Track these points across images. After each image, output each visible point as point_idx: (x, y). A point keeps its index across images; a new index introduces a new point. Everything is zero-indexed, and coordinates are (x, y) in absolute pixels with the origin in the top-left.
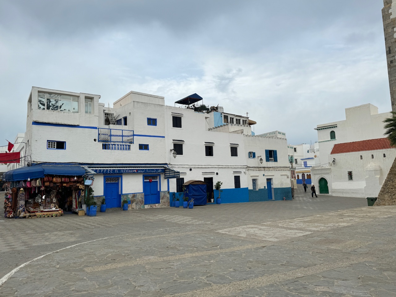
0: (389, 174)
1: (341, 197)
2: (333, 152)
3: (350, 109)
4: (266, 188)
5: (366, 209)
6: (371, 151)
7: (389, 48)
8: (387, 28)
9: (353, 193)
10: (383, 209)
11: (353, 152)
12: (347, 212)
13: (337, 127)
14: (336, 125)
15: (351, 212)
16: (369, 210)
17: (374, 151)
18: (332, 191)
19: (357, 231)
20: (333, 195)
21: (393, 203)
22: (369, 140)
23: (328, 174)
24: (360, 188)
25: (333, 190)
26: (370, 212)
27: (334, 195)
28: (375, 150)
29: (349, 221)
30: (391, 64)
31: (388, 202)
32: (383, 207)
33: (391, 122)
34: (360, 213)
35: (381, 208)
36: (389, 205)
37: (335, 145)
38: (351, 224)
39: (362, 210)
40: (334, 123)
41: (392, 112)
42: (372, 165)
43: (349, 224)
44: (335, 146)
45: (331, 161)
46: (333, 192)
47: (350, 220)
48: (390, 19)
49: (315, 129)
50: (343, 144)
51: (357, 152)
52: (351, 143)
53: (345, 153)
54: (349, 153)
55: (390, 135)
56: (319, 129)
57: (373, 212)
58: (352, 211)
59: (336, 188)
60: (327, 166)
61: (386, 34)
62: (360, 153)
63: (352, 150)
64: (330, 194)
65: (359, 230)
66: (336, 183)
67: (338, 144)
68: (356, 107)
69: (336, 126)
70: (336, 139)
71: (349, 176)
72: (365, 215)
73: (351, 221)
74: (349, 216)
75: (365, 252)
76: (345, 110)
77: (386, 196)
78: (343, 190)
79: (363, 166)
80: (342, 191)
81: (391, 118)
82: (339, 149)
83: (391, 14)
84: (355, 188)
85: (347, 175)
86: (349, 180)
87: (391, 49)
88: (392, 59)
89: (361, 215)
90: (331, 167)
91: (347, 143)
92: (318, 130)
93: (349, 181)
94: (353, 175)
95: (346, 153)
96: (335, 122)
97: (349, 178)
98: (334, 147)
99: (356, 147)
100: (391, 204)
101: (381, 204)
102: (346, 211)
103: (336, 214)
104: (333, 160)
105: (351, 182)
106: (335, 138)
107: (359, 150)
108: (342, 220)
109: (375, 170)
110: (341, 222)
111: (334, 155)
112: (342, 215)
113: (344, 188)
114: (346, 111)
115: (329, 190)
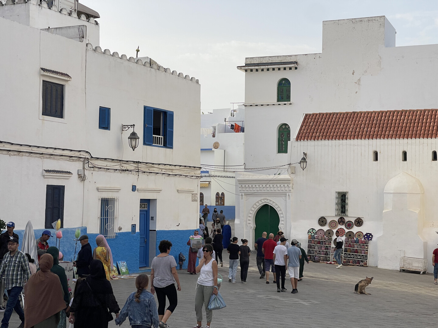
2: (302, 135)
4: (138, 230)
6: (401, 141)
11: (355, 141)
13: (296, 68)
14: (296, 63)
17: (409, 140)
23: (284, 194)
28: (413, 140)
37: (307, 117)
40: (287, 56)
42: (401, 179)
44: (305, 119)
45: (295, 161)
49: (240, 67)
50: (327, 114)
51: (366, 141)
53: (333, 141)
54: (345, 141)
56: (251, 69)
60: (284, 174)
62: (374, 145)
66: (302, 222)
67: (313, 114)
69: (295, 65)
71: (338, 204)
79: (377, 180)
82: (317, 127)
85: (334, 201)
90: (293, 176)
91: (337, 114)
92: (246, 70)
94: (349, 204)
95: (337, 141)
97: (338, 210)
98: (303, 122)
104: (301, 156)
106: (288, 98)
107: (370, 136)
109: (410, 194)
111: (306, 143)
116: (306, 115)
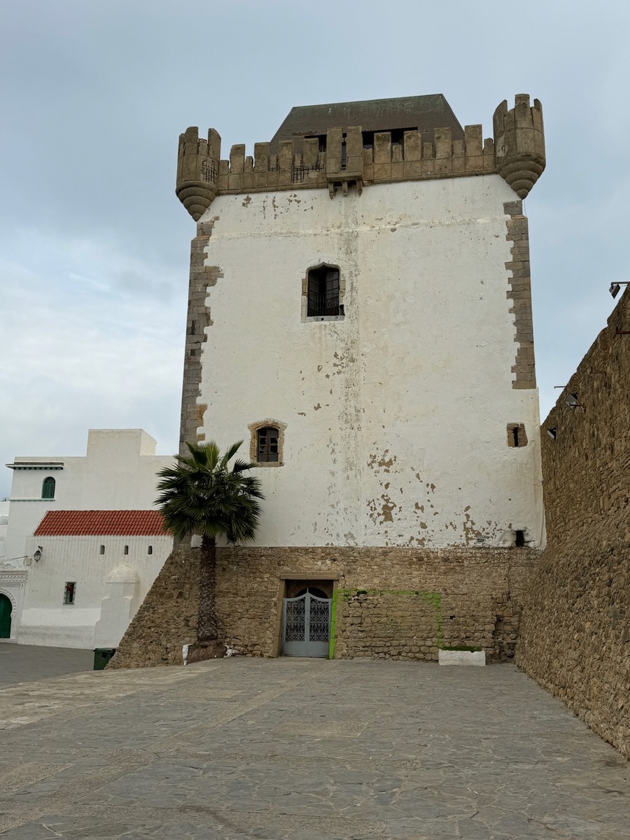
0: (151, 593)
1: (38, 646)
2: (41, 531)
3: (99, 432)
5: (86, 678)
6: (125, 537)
7: (193, 323)
8: (196, 281)
9: (68, 636)
10: (121, 678)
11: (87, 536)
12: (38, 688)
13: (62, 468)
14: (62, 464)
15: (49, 687)
16: (91, 681)
17: (131, 537)
18: (21, 630)
19: (49, 735)
20: (19, 643)
21: (147, 663)
22: (125, 511)
23: (18, 584)
24: (87, 625)
25: (22, 627)
26: (91, 686)
27: (22, 641)
28: (135, 537)
29: (39, 710)
30: (192, 357)
31: (137, 661)
32: (123, 673)
33: (173, 478)
34: (68, 689)
35: (117, 675)
36: (138, 666)
37: (50, 513)
38: (39, 719)
39: (75, 682)
40: (56, 458)
41: (177, 457)
42: (121, 570)
43: (35, 719)
44: (47, 515)
45: (31, 554)
46: (20, 634)
47: (40, 707)
48: (203, 265)
49: (9, 466)
50: (68, 512)
51: (96, 537)
52: (86, 511)
53: (68, 536)
54: (77, 537)
55: (166, 505)
56: (19, 467)
57: (98, 685)
58: (50, 685)
59: (29, 624)
60: (19, 566)
61: (192, 292)
62: (102, 540)
63: (86, 530)
64: (13, 637)
65: (53, 735)
66: (33, 610)
67: (56, 512)
68: (113, 431)
69: (60, 466)
70: (55, 498)
71: (66, 593)
72: (79, 692)
73: (43, 710)
74: (40, 697)
75: (49, 791)
76: (89, 433)
77: (135, 645)
78: (47, 628)
79: (102, 571)
80: (43, 631)
81: (173, 469)
82: (56, 524)
83: (206, 256)
84: (76, 625)
85: (63, 590)
86: (66, 603)
87: (196, 326)
88: (194, 347)
89: (71, 692)
90: (28, 568)
91: (77, 512)
92: (15, 468)
93: (65, 605)
95: (71, 536)
96: (61, 457)
97: (66, 598)
98: (45, 518)
99: (96, 523)
100: (141, 664)
101: (122, 664)
102: (37, 683)
103: (12, 691)
104: (37, 549)
105: (69, 610)
106: (52, 495)
107: (100, 533)
108: (20, 707)
109: (126, 583)
110: (17, 714)
111: (43, 537)
112: (24, 695)
113: (49, 625)
114: (89, 436)
115: (13, 629)
116: (50, 512)
